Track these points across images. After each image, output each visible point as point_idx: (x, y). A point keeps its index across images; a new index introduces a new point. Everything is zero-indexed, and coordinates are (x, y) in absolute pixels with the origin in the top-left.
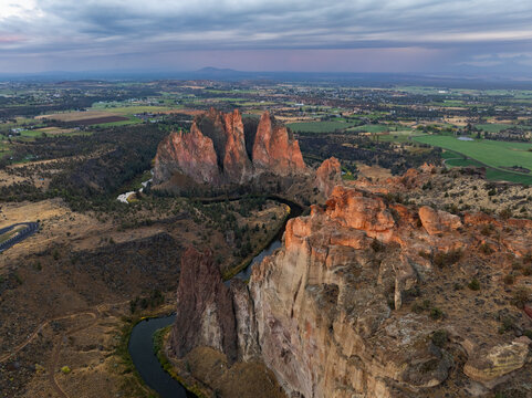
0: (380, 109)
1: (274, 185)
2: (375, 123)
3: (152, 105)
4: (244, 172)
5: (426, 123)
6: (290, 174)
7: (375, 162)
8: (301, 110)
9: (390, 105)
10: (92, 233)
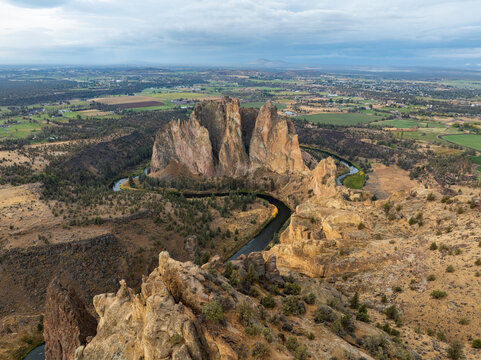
0: (415, 103)
1: (269, 182)
2: (406, 117)
3: (194, 91)
4: (239, 165)
5: (464, 120)
6: (287, 172)
7: (394, 161)
8: (331, 101)
9: (427, 99)
10: (36, 228)
